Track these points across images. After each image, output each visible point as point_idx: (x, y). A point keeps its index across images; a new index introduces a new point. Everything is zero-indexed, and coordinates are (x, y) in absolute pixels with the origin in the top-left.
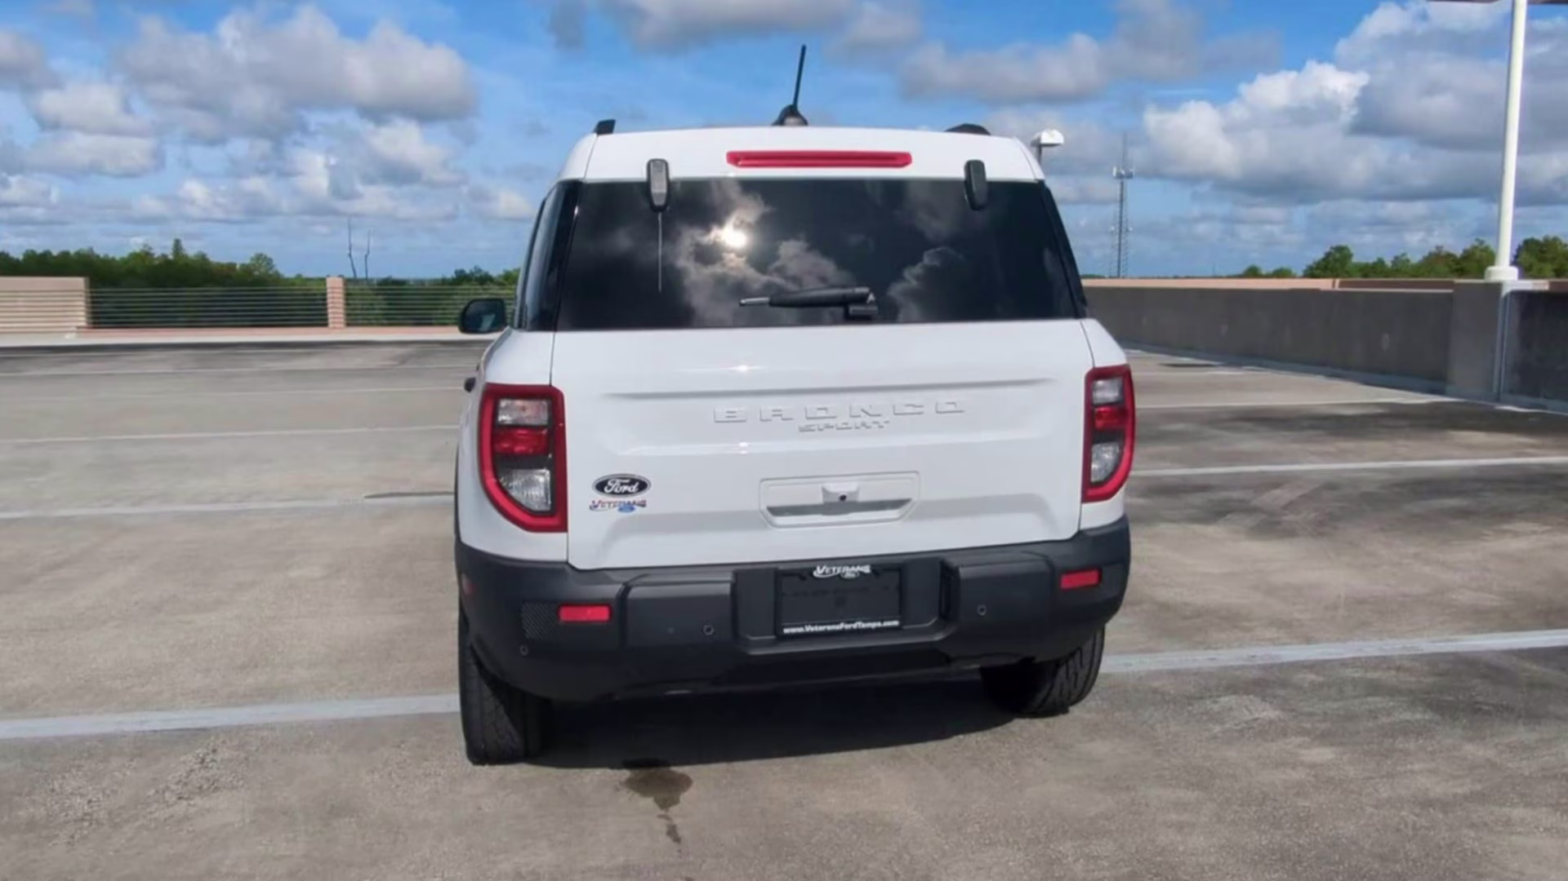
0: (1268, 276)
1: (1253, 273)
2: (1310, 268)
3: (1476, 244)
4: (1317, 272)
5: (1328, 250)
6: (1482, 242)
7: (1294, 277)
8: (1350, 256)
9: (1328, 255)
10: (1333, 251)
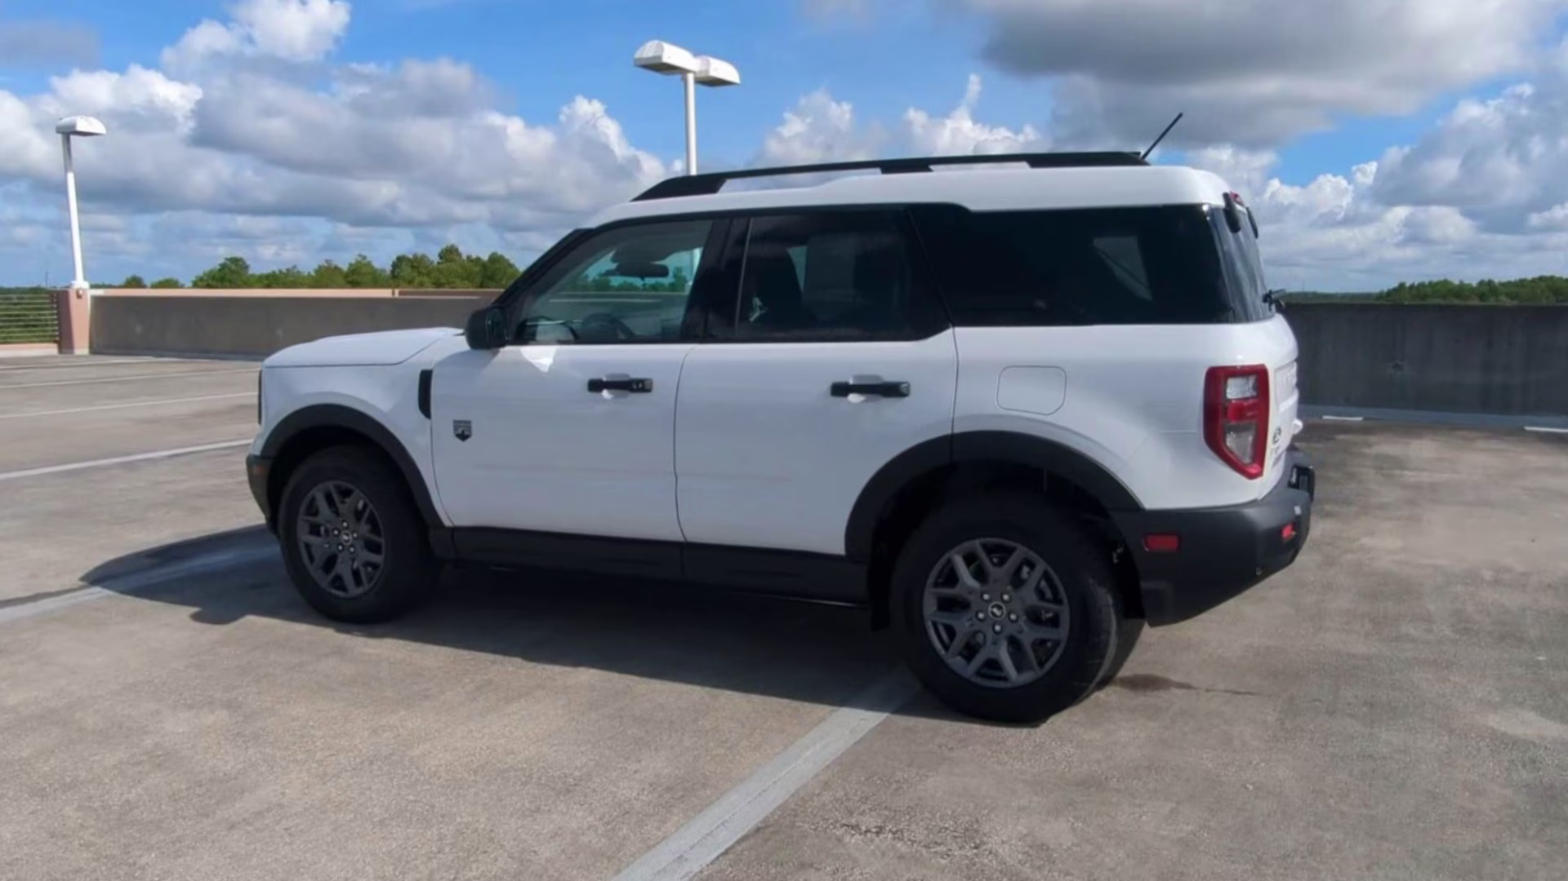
0: (154, 286)
1: (135, 282)
2: (201, 279)
3: (359, 259)
4: (210, 282)
5: (222, 261)
6: (364, 258)
7: (182, 287)
8: (247, 267)
9: (223, 266)
10: (228, 262)
